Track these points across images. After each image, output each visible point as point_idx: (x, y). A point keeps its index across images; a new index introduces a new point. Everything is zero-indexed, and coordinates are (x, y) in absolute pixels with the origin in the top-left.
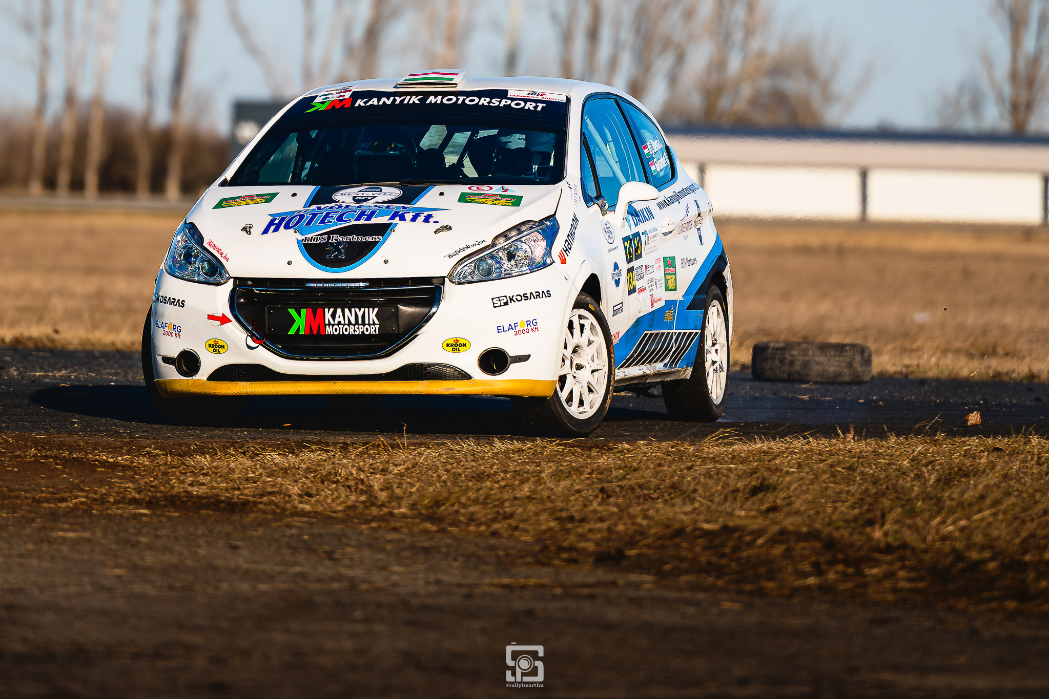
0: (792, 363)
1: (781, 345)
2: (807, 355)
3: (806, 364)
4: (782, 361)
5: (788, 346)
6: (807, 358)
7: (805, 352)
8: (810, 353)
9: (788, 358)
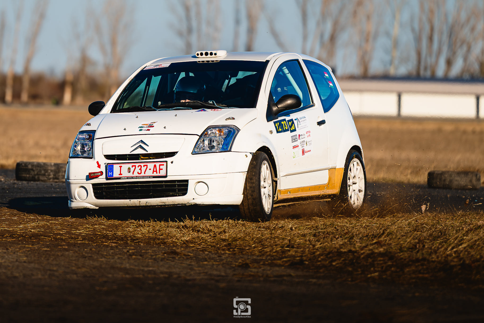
0: (445, 180)
1: (440, 172)
2: (452, 177)
3: (451, 181)
4: (440, 179)
5: (443, 173)
6: (451, 178)
7: (451, 176)
8: (453, 176)
9: (443, 178)
